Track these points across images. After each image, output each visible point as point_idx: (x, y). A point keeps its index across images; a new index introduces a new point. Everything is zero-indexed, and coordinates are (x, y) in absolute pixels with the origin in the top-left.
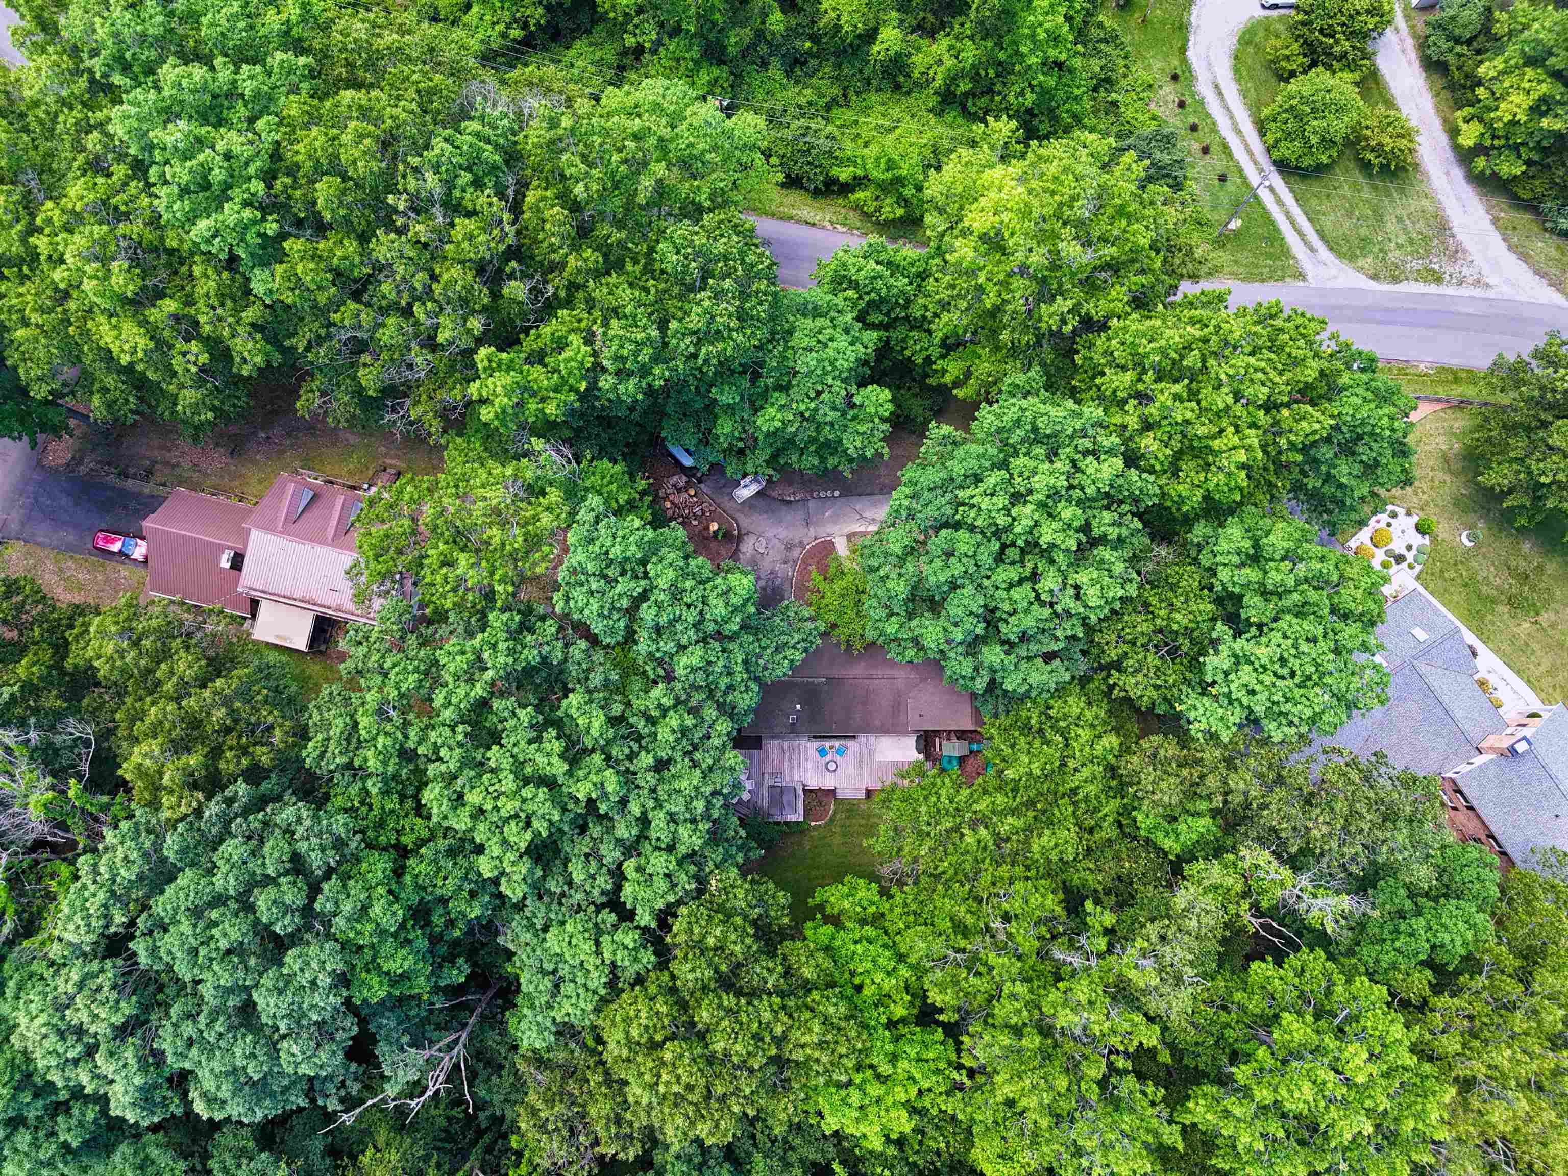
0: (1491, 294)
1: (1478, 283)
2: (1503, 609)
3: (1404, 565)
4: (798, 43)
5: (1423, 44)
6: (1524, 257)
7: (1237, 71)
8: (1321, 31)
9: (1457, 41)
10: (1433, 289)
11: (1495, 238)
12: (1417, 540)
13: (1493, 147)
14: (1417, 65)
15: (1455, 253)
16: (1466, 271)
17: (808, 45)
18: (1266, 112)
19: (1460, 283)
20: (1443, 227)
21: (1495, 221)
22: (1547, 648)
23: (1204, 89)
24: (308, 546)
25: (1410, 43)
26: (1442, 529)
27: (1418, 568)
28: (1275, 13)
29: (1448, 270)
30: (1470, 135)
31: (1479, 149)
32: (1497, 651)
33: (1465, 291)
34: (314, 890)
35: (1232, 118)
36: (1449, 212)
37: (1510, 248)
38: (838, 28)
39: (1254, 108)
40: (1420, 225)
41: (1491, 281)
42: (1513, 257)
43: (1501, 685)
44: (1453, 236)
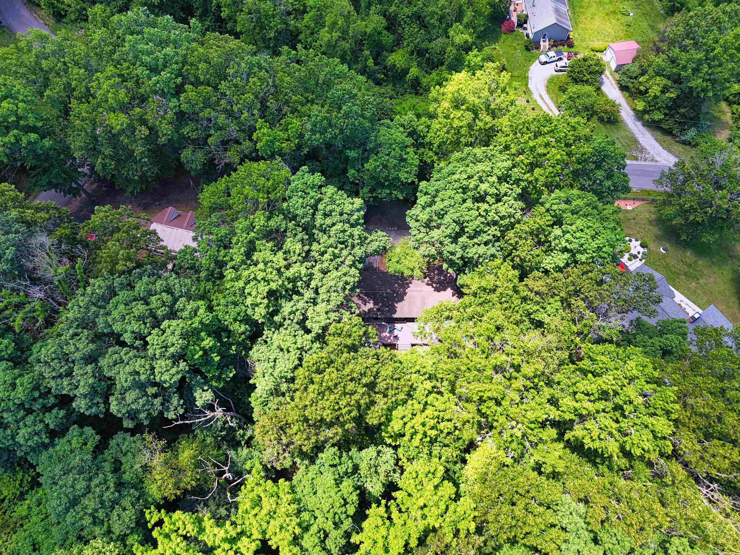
0: (658, 164)
1: (652, 160)
2: (683, 277)
3: (638, 259)
4: (379, 75)
5: (619, 82)
6: (670, 151)
7: (548, 91)
8: (578, 73)
9: (631, 78)
10: (635, 162)
11: (657, 145)
12: (642, 250)
13: (650, 110)
14: (617, 89)
15: (642, 150)
16: (647, 156)
17: (383, 76)
18: (560, 101)
19: (645, 160)
20: (636, 141)
21: (656, 139)
22: (705, 293)
23: (536, 96)
24: (175, 229)
25: (614, 82)
26: (652, 246)
27: (644, 261)
28: (561, 73)
29: (640, 156)
30: (640, 105)
31: (645, 112)
32: (683, 293)
33: (647, 163)
34: (176, 300)
35: (548, 106)
36: (637, 136)
37: (664, 148)
38: (395, 66)
39: (556, 102)
40: (626, 140)
41: (658, 159)
42: (665, 152)
43: (686, 307)
44: (640, 144)
